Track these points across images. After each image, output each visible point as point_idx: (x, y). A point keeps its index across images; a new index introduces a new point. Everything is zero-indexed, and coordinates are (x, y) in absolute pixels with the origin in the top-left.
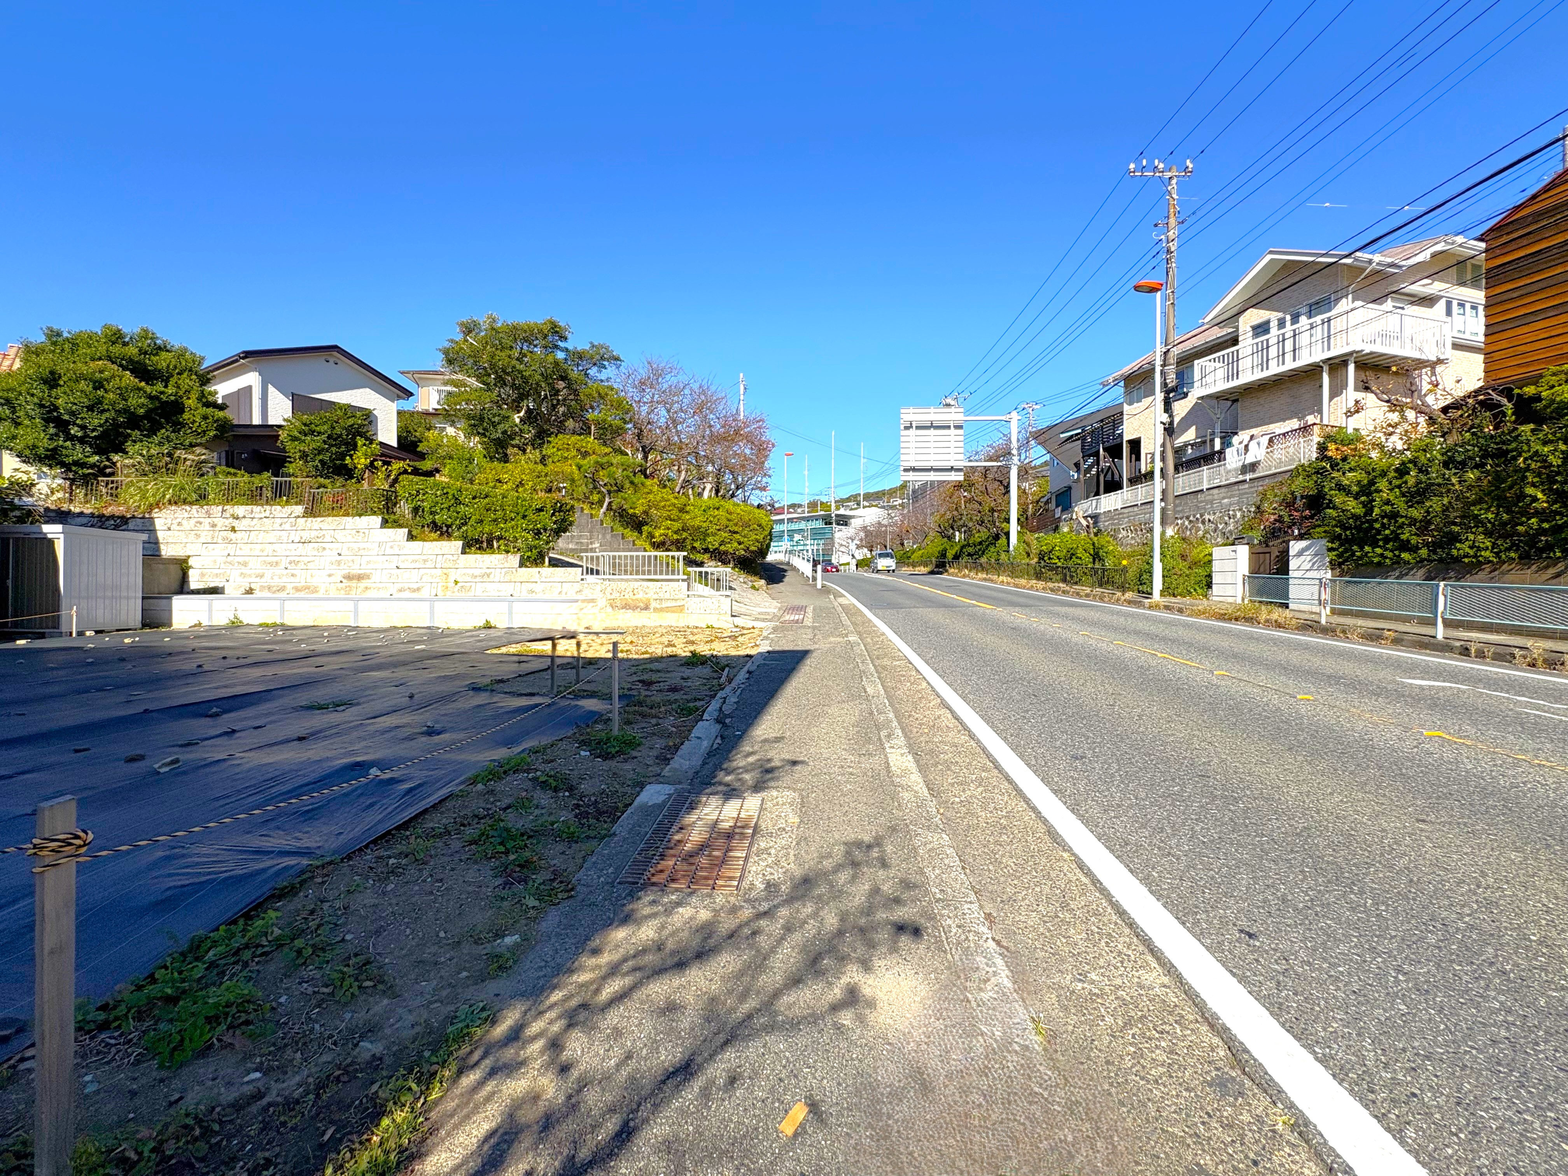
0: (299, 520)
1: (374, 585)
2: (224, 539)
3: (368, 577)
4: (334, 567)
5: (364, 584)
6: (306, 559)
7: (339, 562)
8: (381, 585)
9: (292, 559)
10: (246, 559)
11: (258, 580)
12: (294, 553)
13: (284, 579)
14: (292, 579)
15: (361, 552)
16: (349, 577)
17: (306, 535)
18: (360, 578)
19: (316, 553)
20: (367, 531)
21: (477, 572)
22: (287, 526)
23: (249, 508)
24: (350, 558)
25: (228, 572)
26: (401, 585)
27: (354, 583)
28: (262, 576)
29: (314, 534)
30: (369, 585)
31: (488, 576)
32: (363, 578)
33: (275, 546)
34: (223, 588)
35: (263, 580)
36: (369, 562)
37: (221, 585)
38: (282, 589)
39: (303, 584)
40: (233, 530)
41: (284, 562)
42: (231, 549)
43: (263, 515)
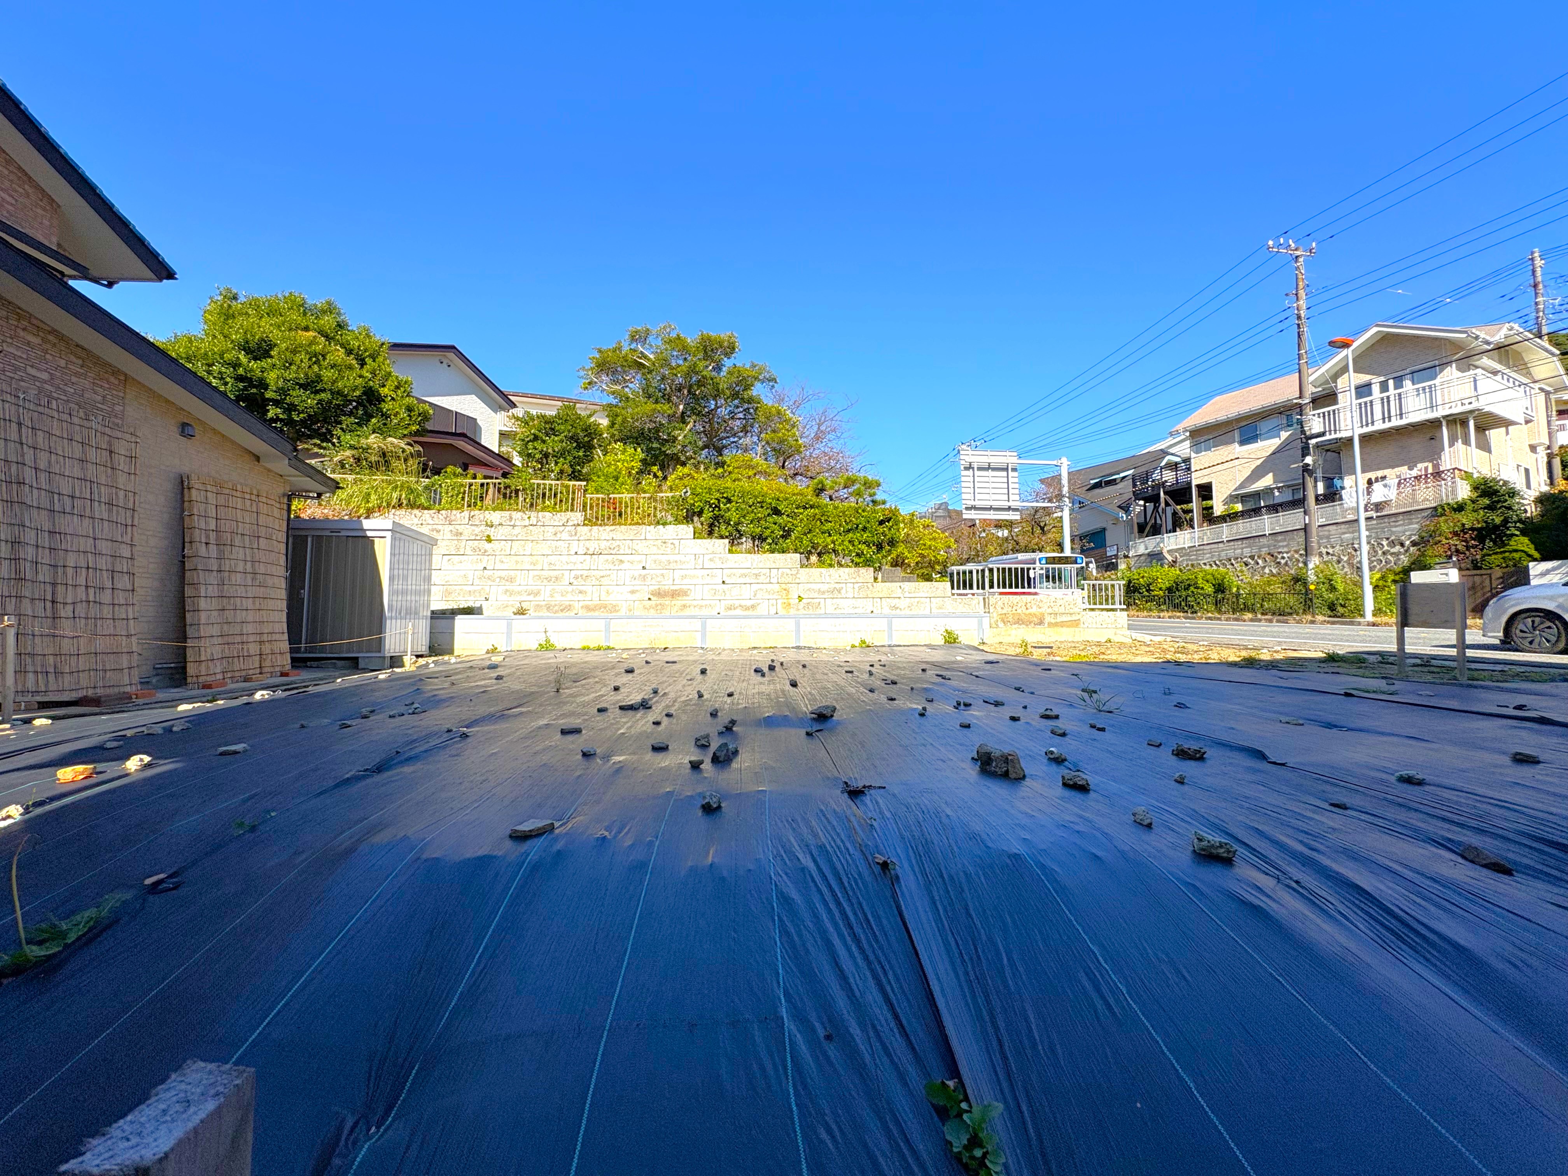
0: (579, 528)
1: (695, 603)
2: (474, 550)
3: (685, 593)
4: (637, 582)
5: (679, 602)
6: (598, 574)
7: (644, 578)
8: (704, 603)
9: (579, 573)
10: (512, 573)
11: (531, 598)
12: (580, 566)
13: (569, 597)
14: (581, 597)
15: (672, 566)
16: (659, 594)
17: (593, 546)
18: (674, 594)
19: (612, 567)
20: (676, 542)
21: (824, 587)
22: (565, 536)
23: (507, 514)
24: (659, 572)
25: (487, 588)
26: (731, 602)
27: (667, 601)
28: (537, 594)
29: (603, 544)
30: (688, 603)
31: (839, 592)
32: (679, 595)
33: (551, 559)
34: (480, 609)
35: (537, 598)
36: (683, 577)
37: (477, 605)
38: (569, 608)
39: (596, 602)
40: (489, 540)
41: (567, 577)
42: (485, 561)
43: (527, 522)
